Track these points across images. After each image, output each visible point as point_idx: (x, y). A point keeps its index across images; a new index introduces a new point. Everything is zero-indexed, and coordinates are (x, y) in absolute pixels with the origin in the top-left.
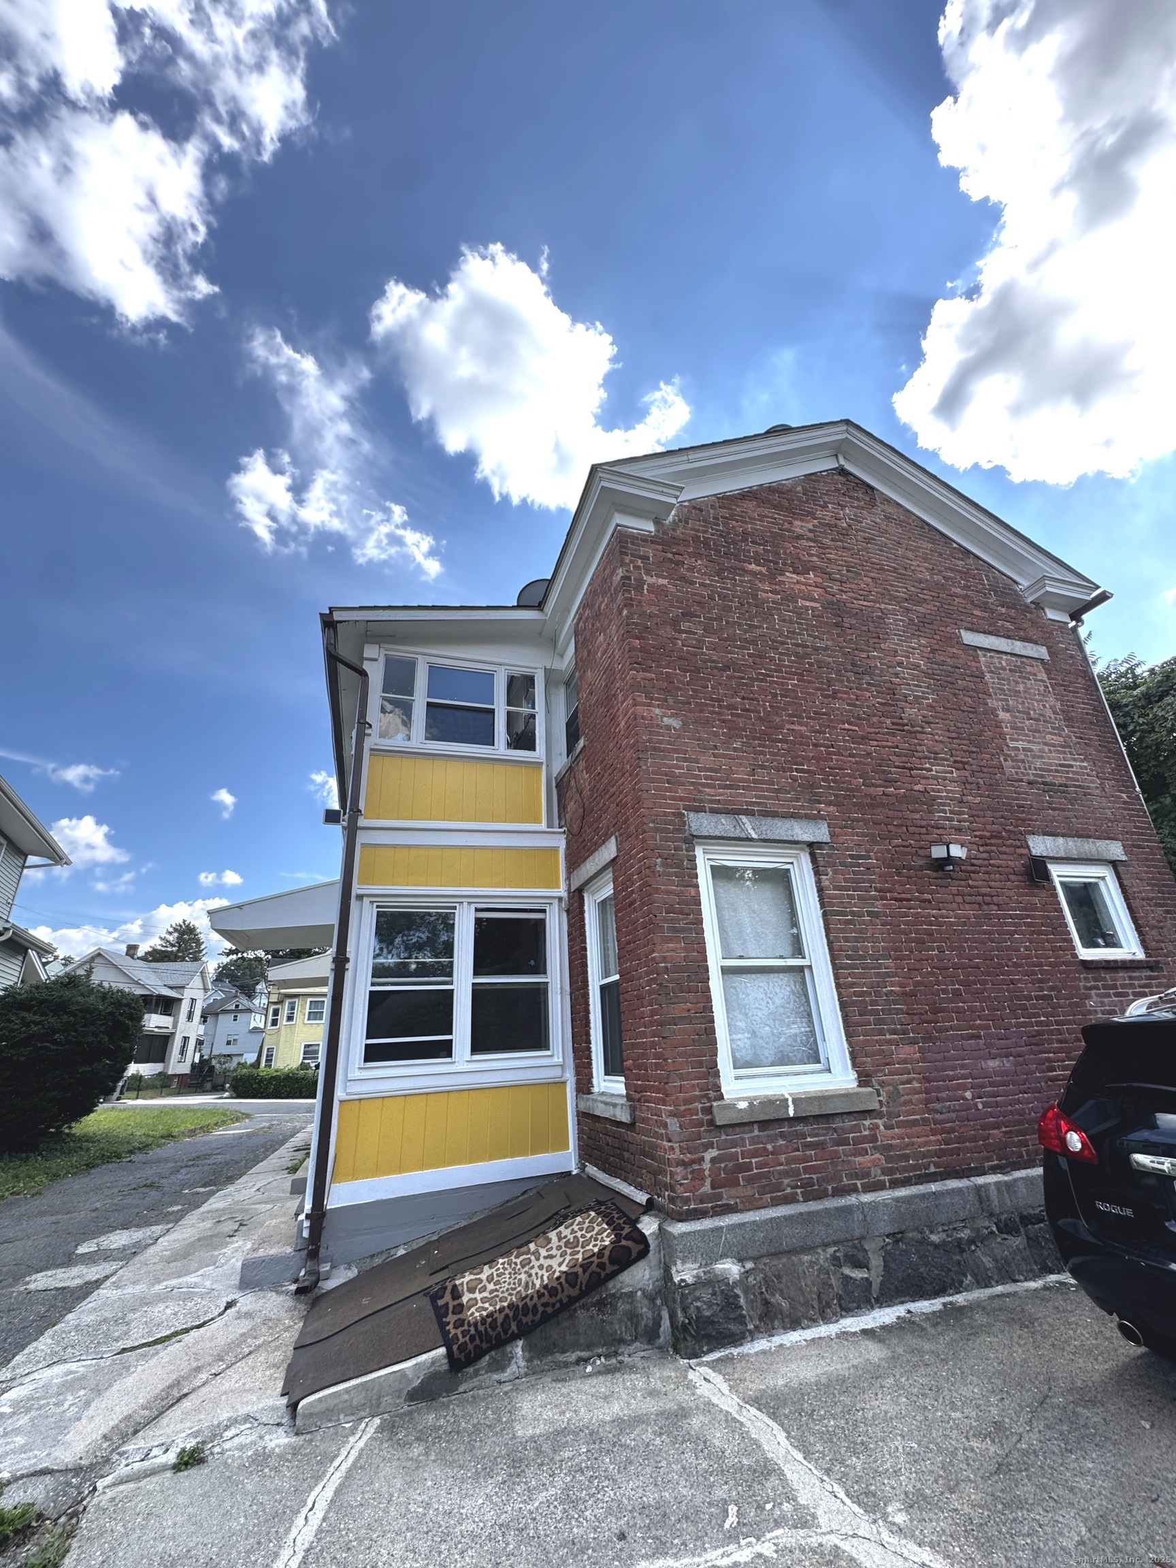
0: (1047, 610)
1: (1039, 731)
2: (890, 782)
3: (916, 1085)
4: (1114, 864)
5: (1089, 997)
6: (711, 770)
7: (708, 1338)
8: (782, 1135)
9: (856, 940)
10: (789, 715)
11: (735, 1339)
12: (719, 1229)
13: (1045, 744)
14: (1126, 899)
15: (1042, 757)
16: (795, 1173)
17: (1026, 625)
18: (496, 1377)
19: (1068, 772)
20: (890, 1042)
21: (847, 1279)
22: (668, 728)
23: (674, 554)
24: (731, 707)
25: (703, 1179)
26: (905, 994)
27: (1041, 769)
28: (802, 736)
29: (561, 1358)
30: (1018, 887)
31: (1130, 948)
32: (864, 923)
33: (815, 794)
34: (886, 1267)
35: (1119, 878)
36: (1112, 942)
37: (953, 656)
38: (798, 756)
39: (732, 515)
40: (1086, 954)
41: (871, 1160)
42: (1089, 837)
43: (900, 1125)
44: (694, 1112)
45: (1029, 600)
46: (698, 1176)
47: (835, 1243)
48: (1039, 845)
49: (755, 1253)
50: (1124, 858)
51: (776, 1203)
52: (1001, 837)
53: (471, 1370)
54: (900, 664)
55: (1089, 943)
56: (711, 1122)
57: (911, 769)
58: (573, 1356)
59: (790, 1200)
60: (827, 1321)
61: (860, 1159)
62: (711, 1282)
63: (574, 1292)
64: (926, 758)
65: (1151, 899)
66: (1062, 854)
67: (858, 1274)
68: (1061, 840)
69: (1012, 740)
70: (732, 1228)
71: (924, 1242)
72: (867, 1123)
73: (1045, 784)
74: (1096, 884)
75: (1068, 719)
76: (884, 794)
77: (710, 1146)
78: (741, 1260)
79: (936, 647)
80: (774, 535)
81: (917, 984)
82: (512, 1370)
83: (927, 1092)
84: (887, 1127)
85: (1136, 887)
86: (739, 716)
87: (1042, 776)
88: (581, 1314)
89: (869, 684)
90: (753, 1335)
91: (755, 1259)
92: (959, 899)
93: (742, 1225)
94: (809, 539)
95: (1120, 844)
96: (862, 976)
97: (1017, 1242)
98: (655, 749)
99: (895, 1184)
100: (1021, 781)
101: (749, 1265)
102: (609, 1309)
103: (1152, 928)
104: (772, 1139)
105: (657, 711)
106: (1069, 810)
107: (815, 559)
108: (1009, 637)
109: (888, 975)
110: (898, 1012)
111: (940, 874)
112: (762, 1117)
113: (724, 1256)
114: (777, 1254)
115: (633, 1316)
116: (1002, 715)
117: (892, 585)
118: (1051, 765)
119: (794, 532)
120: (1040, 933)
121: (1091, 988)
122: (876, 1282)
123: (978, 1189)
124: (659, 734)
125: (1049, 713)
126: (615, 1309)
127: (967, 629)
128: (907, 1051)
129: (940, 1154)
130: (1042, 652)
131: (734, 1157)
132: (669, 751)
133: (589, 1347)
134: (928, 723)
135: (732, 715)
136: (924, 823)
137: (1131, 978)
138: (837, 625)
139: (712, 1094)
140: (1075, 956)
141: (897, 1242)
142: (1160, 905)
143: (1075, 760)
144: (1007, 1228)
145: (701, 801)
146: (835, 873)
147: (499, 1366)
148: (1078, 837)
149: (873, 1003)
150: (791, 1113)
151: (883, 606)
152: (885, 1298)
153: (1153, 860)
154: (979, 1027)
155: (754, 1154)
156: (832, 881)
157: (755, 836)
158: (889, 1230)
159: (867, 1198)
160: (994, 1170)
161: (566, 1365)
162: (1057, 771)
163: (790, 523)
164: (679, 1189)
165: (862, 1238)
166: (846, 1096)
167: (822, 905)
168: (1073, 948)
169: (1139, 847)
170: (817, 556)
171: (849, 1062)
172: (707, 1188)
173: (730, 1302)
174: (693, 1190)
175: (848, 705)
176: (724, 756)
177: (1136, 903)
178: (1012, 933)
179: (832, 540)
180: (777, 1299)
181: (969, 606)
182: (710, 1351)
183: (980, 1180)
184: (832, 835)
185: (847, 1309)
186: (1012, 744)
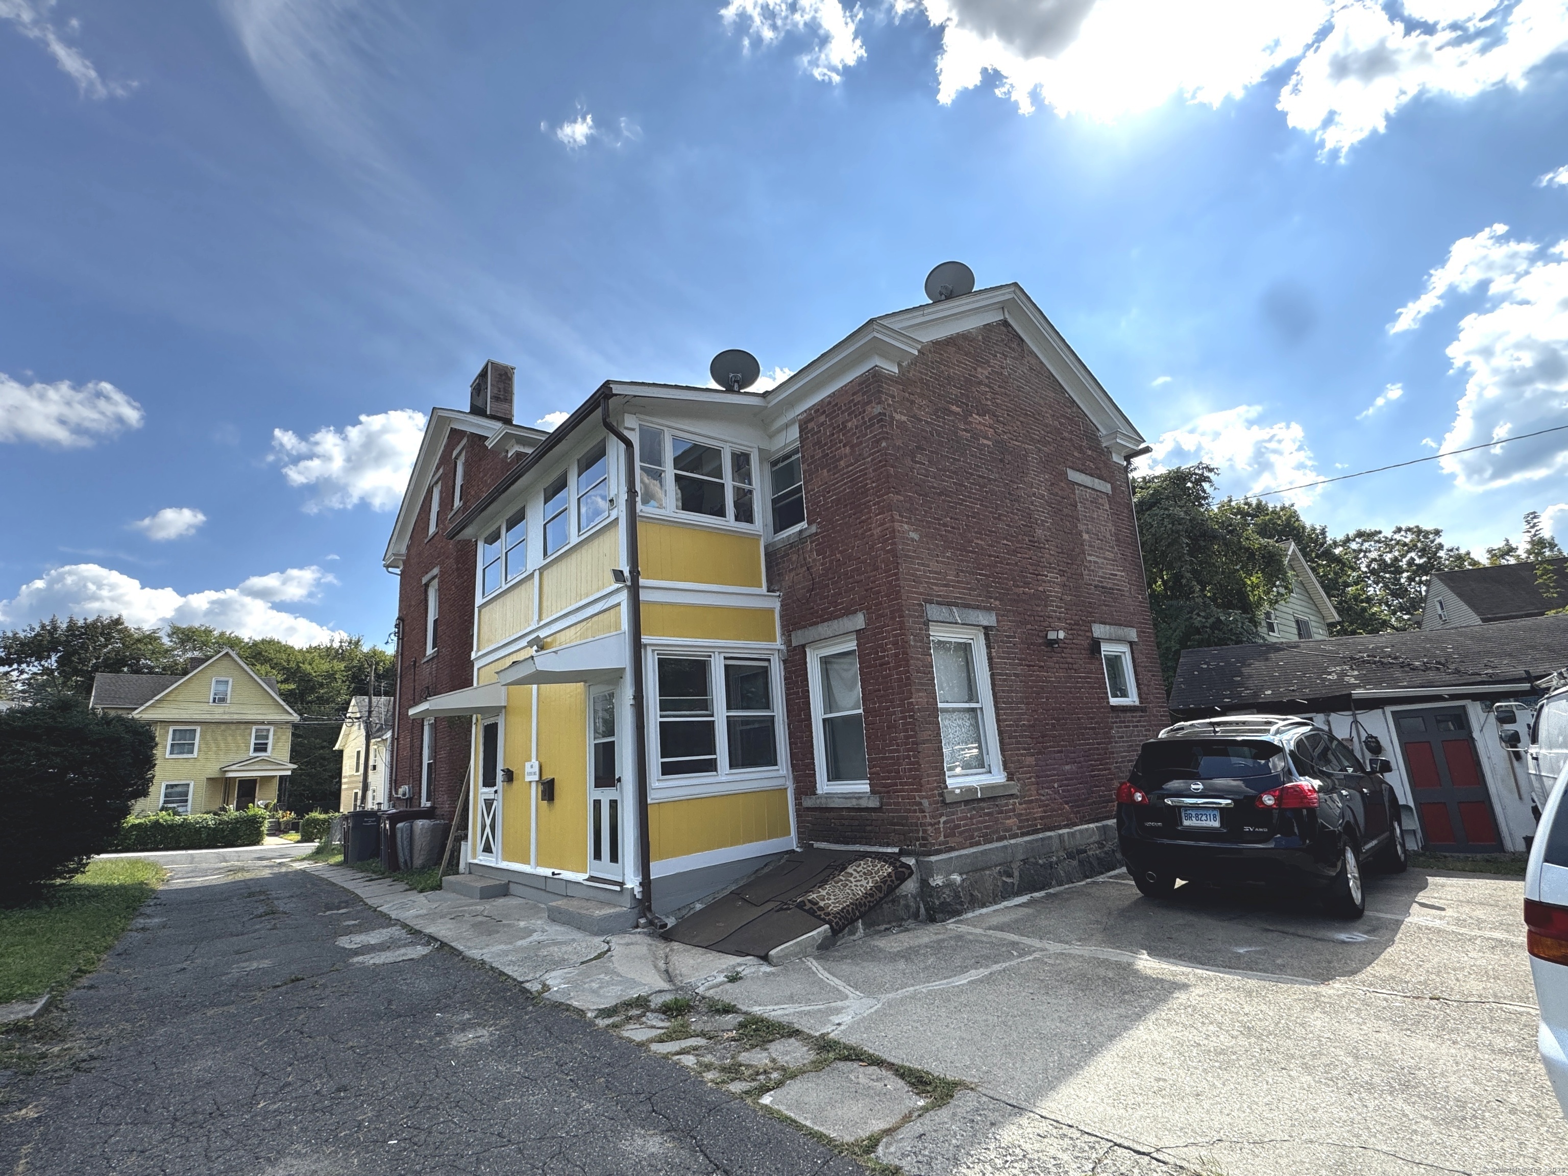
0: (1114, 455)
1: (1102, 549)
2: (1027, 584)
3: (1033, 780)
4: (1131, 644)
5: (1112, 728)
6: (936, 573)
7: (948, 912)
8: (974, 808)
9: (1008, 691)
10: (976, 532)
11: (958, 913)
12: (952, 858)
13: (1105, 558)
14: (1135, 667)
15: (1102, 568)
16: (979, 829)
17: (1101, 465)
18: (852, 938)
19: (1114, 580)
20: (1022, 755)
21: (1004, 881)
22: (913, 540)
23: (909, 393)
24: (945, 525)
25: (940, 833)
26: (1031, 726)
27: (1102, 577)
28: (982, 548)
29: (877, 928)
30: (1085, 658)
31: (1132, 699)
32: (1012, 680)
33: (988, 592)
34: (1020, 876)
35: (1132, 653)
36: (1124, 694)
37: (1062, 489)
38: (981, 564)
39: (942, 359)
40: (1114, 701)
41: (1012, 822)
42: (1121, 625)
43: (1025, 802)
44: (933, 796)
45: (1104, 445)
46: (937, 831)
47: (1000, 865)
48: (1099, 630)
49: (966, 871)
50: (1136, 640)
51: (971, 845)
52: (1078, 625)
53: (841, 935)
54: (1034, 494)
55: (1115, 696)
56: (943, 801)
57: (1037, 575)
58: (883, 927)
59: (978, 844)
60: (996, 903)
61: (1007, 821)
62: (950, 885)
63: (882, 895)
64: (1045, 567)
65: (1146, 667)
66: (1107, 637)
67: (1009, 880)
68: (1108, 627)
69: (1089, 555)
70: (957, 857)
71: (1037, 863)
72: (1011, 801)
73: (1103, 587)
74: (1120, 656)
75: (1118, 540)
76: (1024, 593)
77: (941, 815)
78: (961, 874)
79: (1053, 481)
80: (966, 379)
81: (1036, 720)
82: (858, 934)
83: (1038, 784)
84: (1020, 804)
85: (1141, 659)
86: (949, 532)
87: (1102, 582)
88: (885, 906)
89: (1018, 510)
90: (966, 911)
91: (967, 873)
92: (1057, 666)
93: (961, 856)
94: (986, 385)
95: (1135, 630)
96: (1011, 714)
97: (1075, 863)
98: (906, 556)
99: (1023, 835)
100: (1091, 585)
101: (964, 876)
102: (896, 904)
103: (1146, 685)
104: (970, 811)
105: (906, 526)
106: (1113, 606)
107: (989, 403)
108: (1092, 475)
109: (1022, 714)
110: (1026, 736)
111: (1049, 649)
112: (966, 798)
113: (954, 872)
114: (976, 871)
115: (907, 906)
116: (1086, 536)
117: (1031, 429)
118: (1106, 574)
119: (977, 377)
120: (1093, 688)
121: (1113, 723)
122: (1016, 883)
123: (1060, 835)
124: (908, 545)
125: (1108, 536)
126: (899, 903)
127: (1070, 467)
128: (1030, 760)
129: (1042, 818)
130: (1107, 488)
131: (953, 821)
132: (913, 557)
133: (889, 923)
134: (1047, 541)
135: (945, 531)
136: (1042, 614)
137: (1133, 717)
138: (1001, 461)
139: (943, 786)
140: (1108, 703)
141: (1025, 863)
142: (1149, 671)
143: (1118, 570)
144: (1070, 856)
145: (932, 596)
146: (999, 647)
147: (852, 933)
148: (1116, 625)
149: (1015, 731)
150: (979, 796)
151: (1027, 446)
152: (1019, 893)
153: (1150, 641)
154: (1062, 746)
155: (961, 819)
156: (997, 652)
157: (960, 621)
158: (1022, 858)
159: (1012, 841)
160: (1066, 826)
161: (880, 932)
162: (1109, 578)
163: (976, 369)
164: (930, 839)
165: (1011, 862)
166: (1003, 786)
167: (991, 669)
168: (1108, 698)
169: (1144, 632)
170: (991, 401)
171: (1002, 767)
172: (942, 838)
173: (957, 896)
174: (936, 839)
175: (1007, 525)
176: (942, 563)
177: (1139, 669)
178: (1081, 688)
179: (999, 387)
180: (976, 893)
181: (1072, 448)
182: (950, 919)
183: (1061, 832)
184: (998, 621)
185: (1004, 898)
186: (1089, 558)
